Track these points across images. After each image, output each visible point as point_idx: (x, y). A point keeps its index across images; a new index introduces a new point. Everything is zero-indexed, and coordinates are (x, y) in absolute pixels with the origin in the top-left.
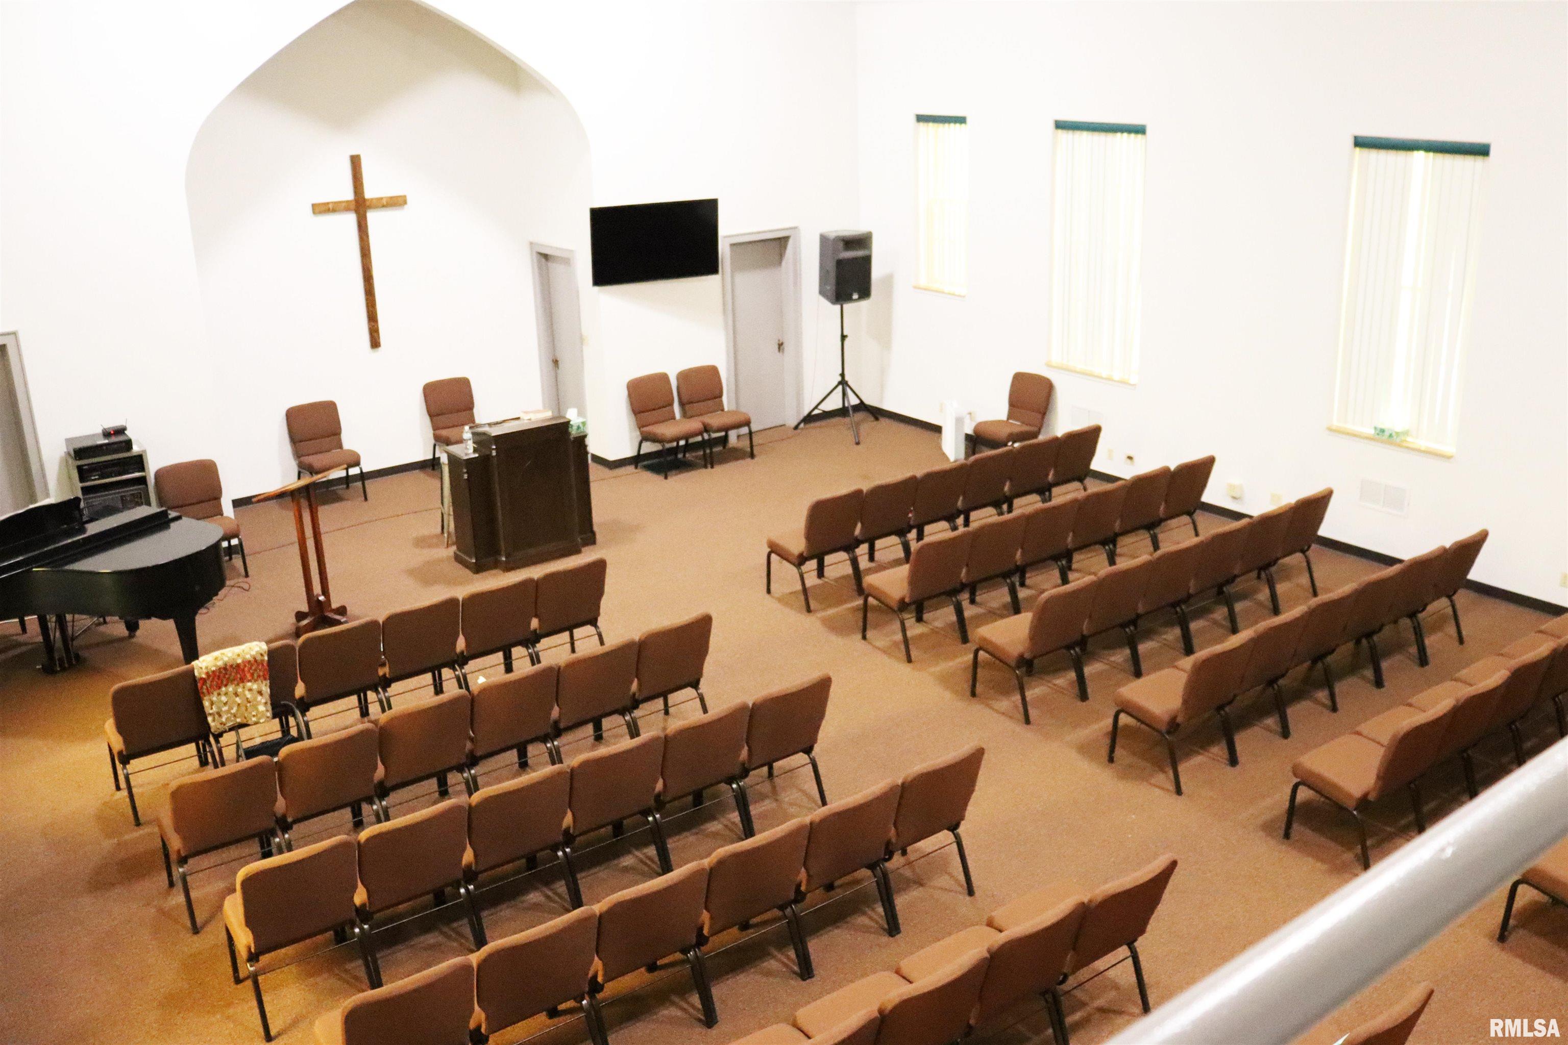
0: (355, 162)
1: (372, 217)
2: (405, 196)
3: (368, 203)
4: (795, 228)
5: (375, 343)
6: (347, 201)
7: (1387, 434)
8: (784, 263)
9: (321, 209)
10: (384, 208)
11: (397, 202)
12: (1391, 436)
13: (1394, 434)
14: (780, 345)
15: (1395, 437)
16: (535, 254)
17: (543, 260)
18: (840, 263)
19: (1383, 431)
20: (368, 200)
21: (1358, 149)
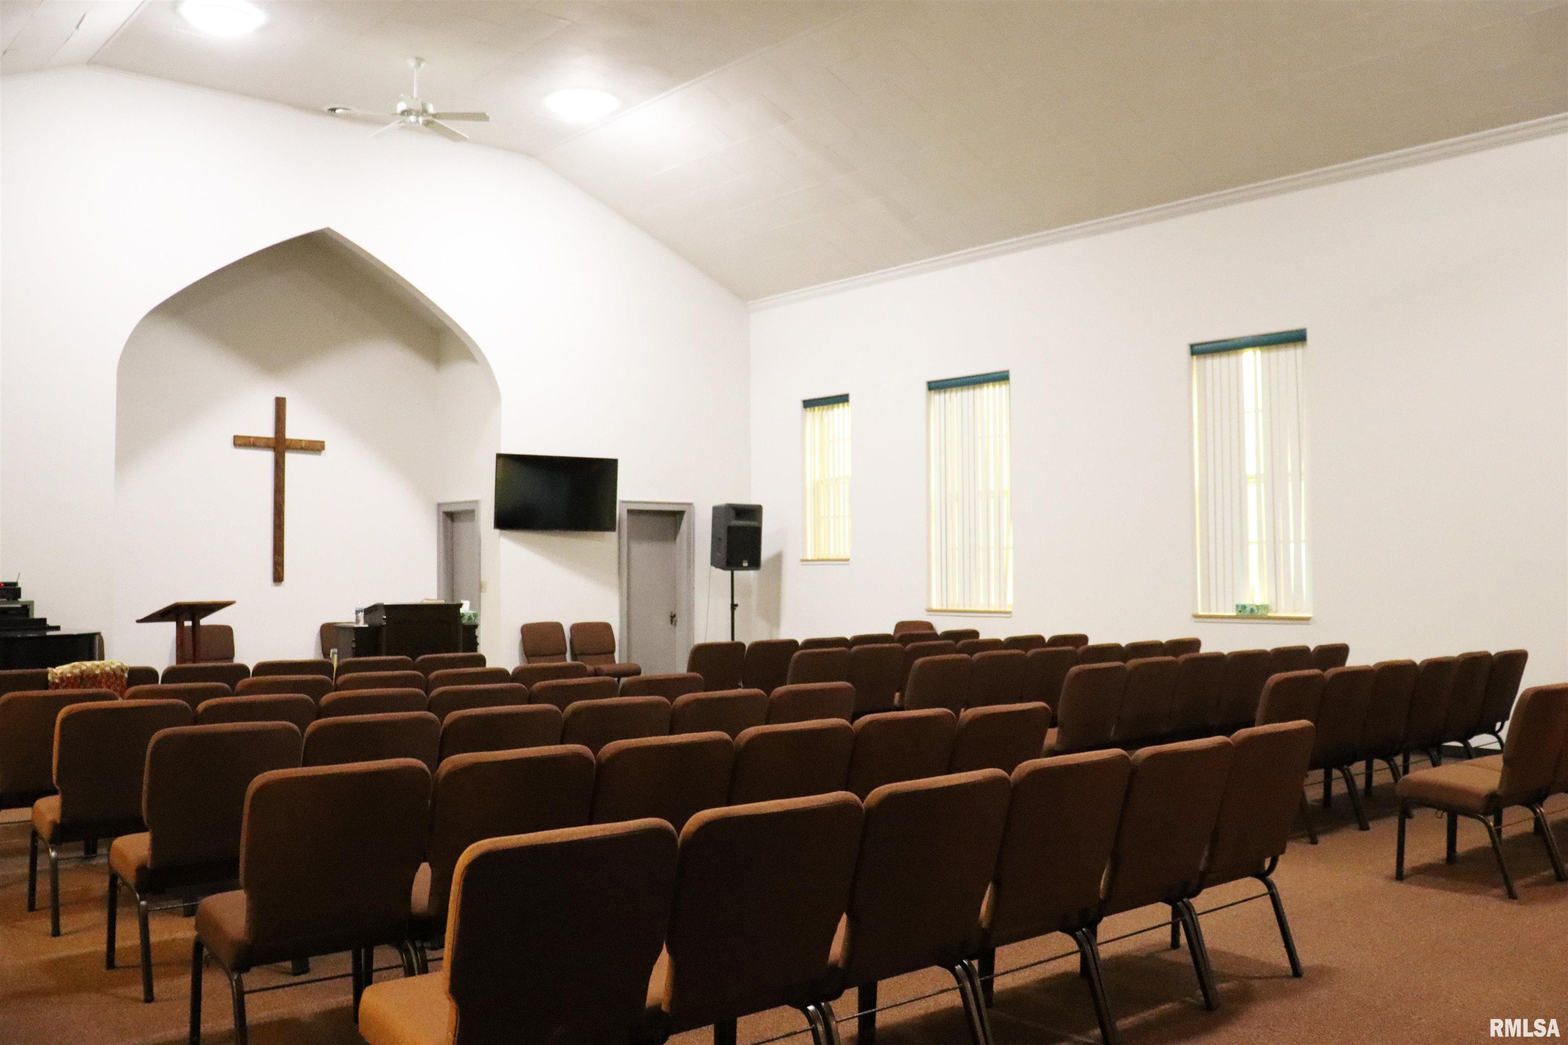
0: (280, 404)
1: (291, 458)
2: (324, 442)
3: (287, 443)
4: (690, 504)
5: (278, 577)
6: (268, 439)
7: (1248, 609)
8: (679, 537)
9: (242, 442)
10: (303, 451)
11: (315, 447)
12: (1252, 610)
13: (1255, 608)
14: (673, 617)
15: (1256, 611)
16: (441, 514)
17: (449, 522)
18: (730, 530)
19: (1244, 607)
20: (288, 440)
21: (1195, 357)
